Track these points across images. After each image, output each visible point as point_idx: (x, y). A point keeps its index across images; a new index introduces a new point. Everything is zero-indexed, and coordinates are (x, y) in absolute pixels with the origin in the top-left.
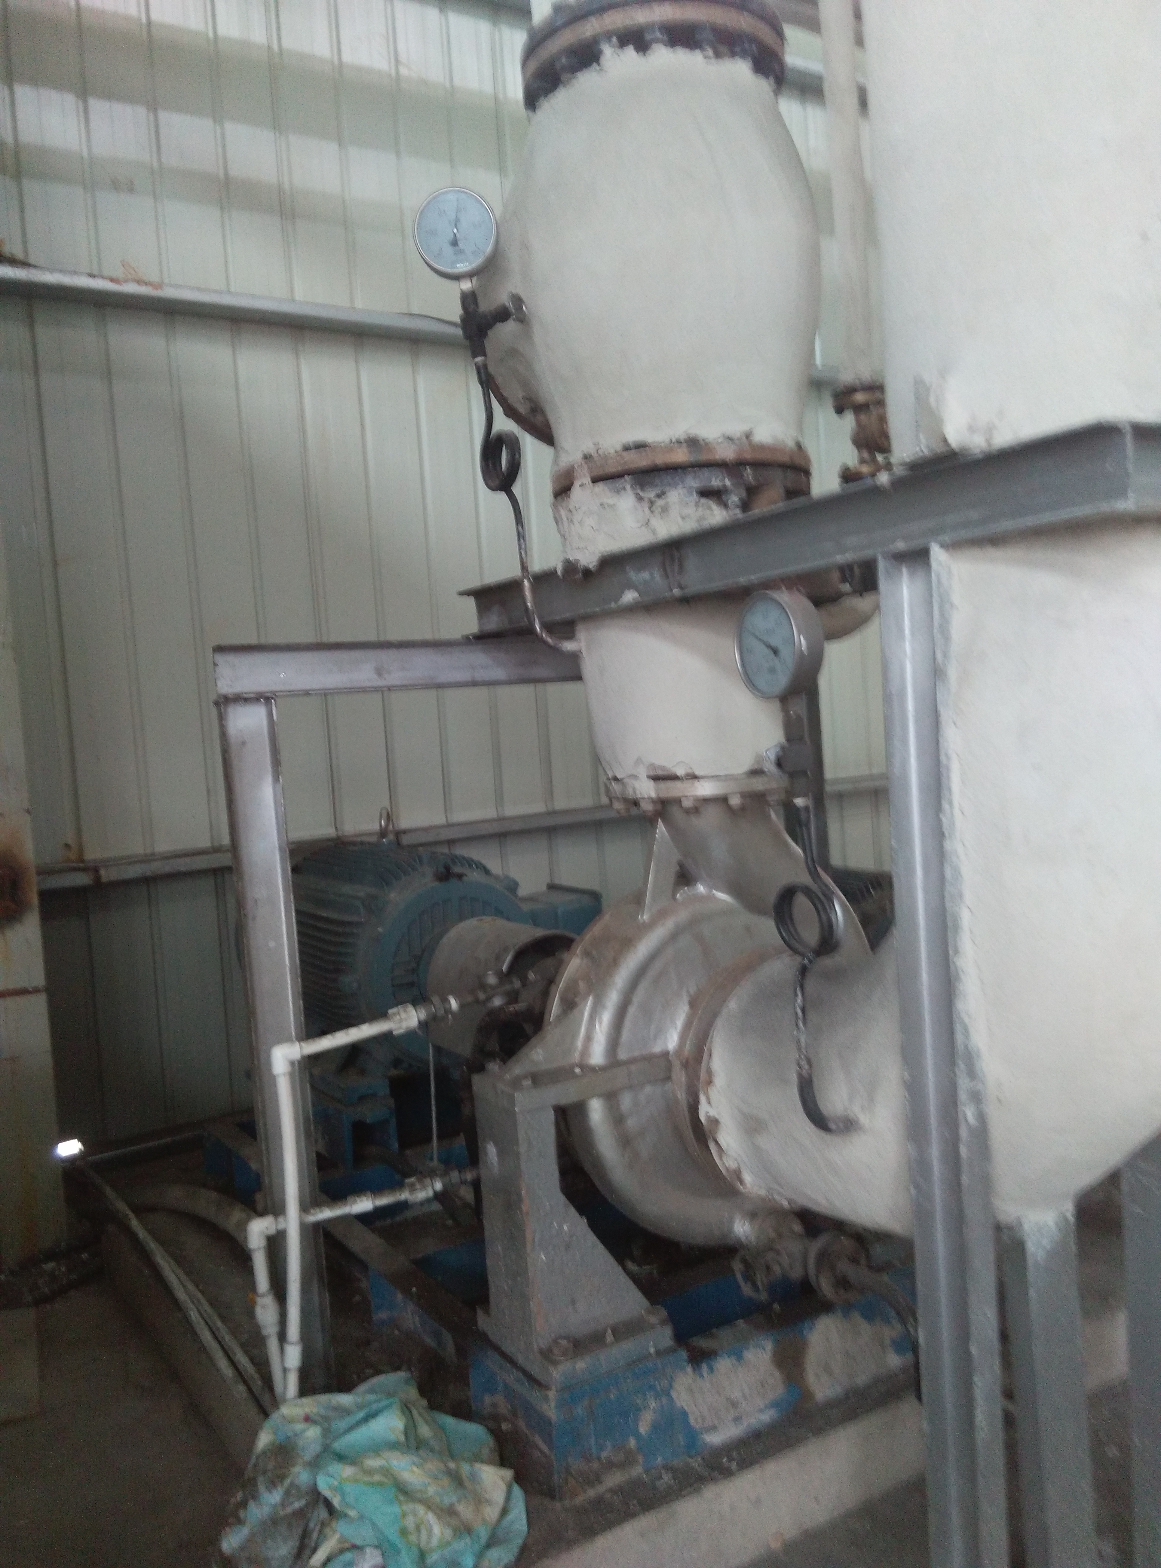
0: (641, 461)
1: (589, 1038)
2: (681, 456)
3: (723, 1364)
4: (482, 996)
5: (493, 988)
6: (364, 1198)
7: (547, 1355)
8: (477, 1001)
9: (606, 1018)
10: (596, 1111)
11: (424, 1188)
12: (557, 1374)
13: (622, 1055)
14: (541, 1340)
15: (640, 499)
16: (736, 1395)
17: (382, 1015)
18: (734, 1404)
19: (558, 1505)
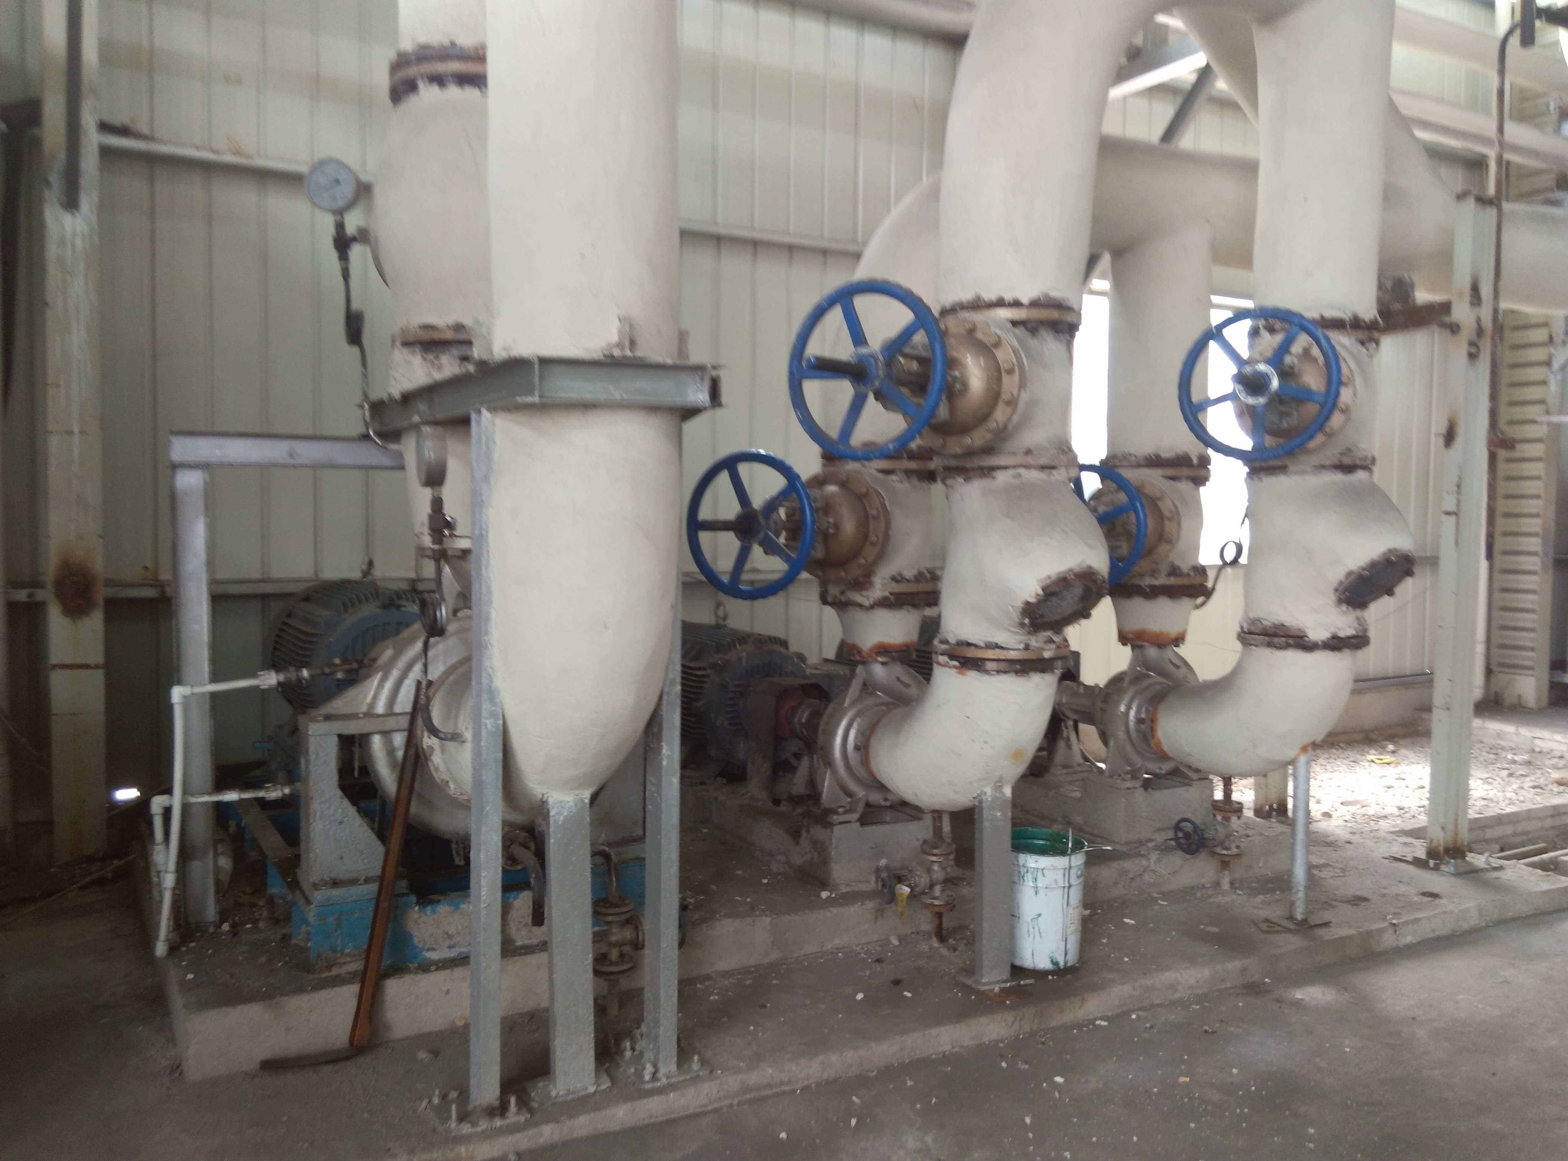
0: (426, 336)
1: (375, 698)
2: (449, 335)
3: (443, 909)
4: (327, 670)
5: (336, 665)
6: (233, 792)
7: (316, 886)
8: (324, 674)
9: (389, 685)
10: (377, 742)
11: (276, 790)
12: (318, 896)
13: (398, 709)
14: (315, 878)
15: (425, 359)
16: (452, 930)
17: (254, 675)
18: (450, 937)
19: (311, 977)
